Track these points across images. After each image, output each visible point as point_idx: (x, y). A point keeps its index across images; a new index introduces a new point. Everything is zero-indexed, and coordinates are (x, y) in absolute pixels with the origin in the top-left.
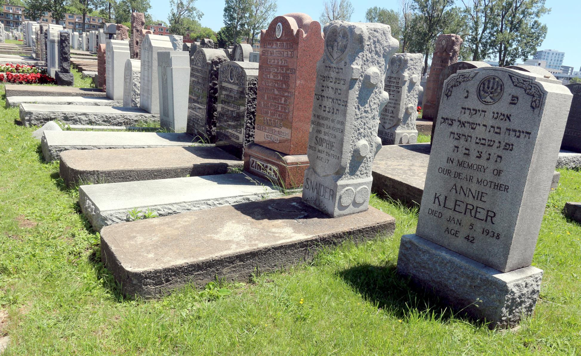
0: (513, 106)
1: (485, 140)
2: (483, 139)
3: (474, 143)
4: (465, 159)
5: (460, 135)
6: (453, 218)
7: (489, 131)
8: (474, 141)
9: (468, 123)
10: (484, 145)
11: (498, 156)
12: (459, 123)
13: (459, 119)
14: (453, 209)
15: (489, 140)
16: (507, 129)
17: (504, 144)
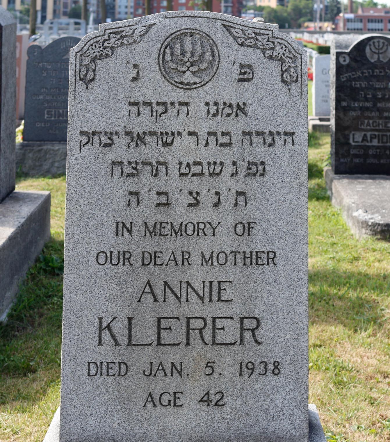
0: (246, 84)
1: (200, 164)
2: (195, 163)
3: (177, 177)
4: (160, 218)
5: (137, 163)
6: (161, 364)
7: (207, 144)
8: (174, 170)
9: (152, 134)
10: (201, 174)
11: (239, 193)
12: (128, 139)
13: (128, 129)
14: (155, 343)
15: (209, 164)
16: (244, 133)
17: (245, 165)
